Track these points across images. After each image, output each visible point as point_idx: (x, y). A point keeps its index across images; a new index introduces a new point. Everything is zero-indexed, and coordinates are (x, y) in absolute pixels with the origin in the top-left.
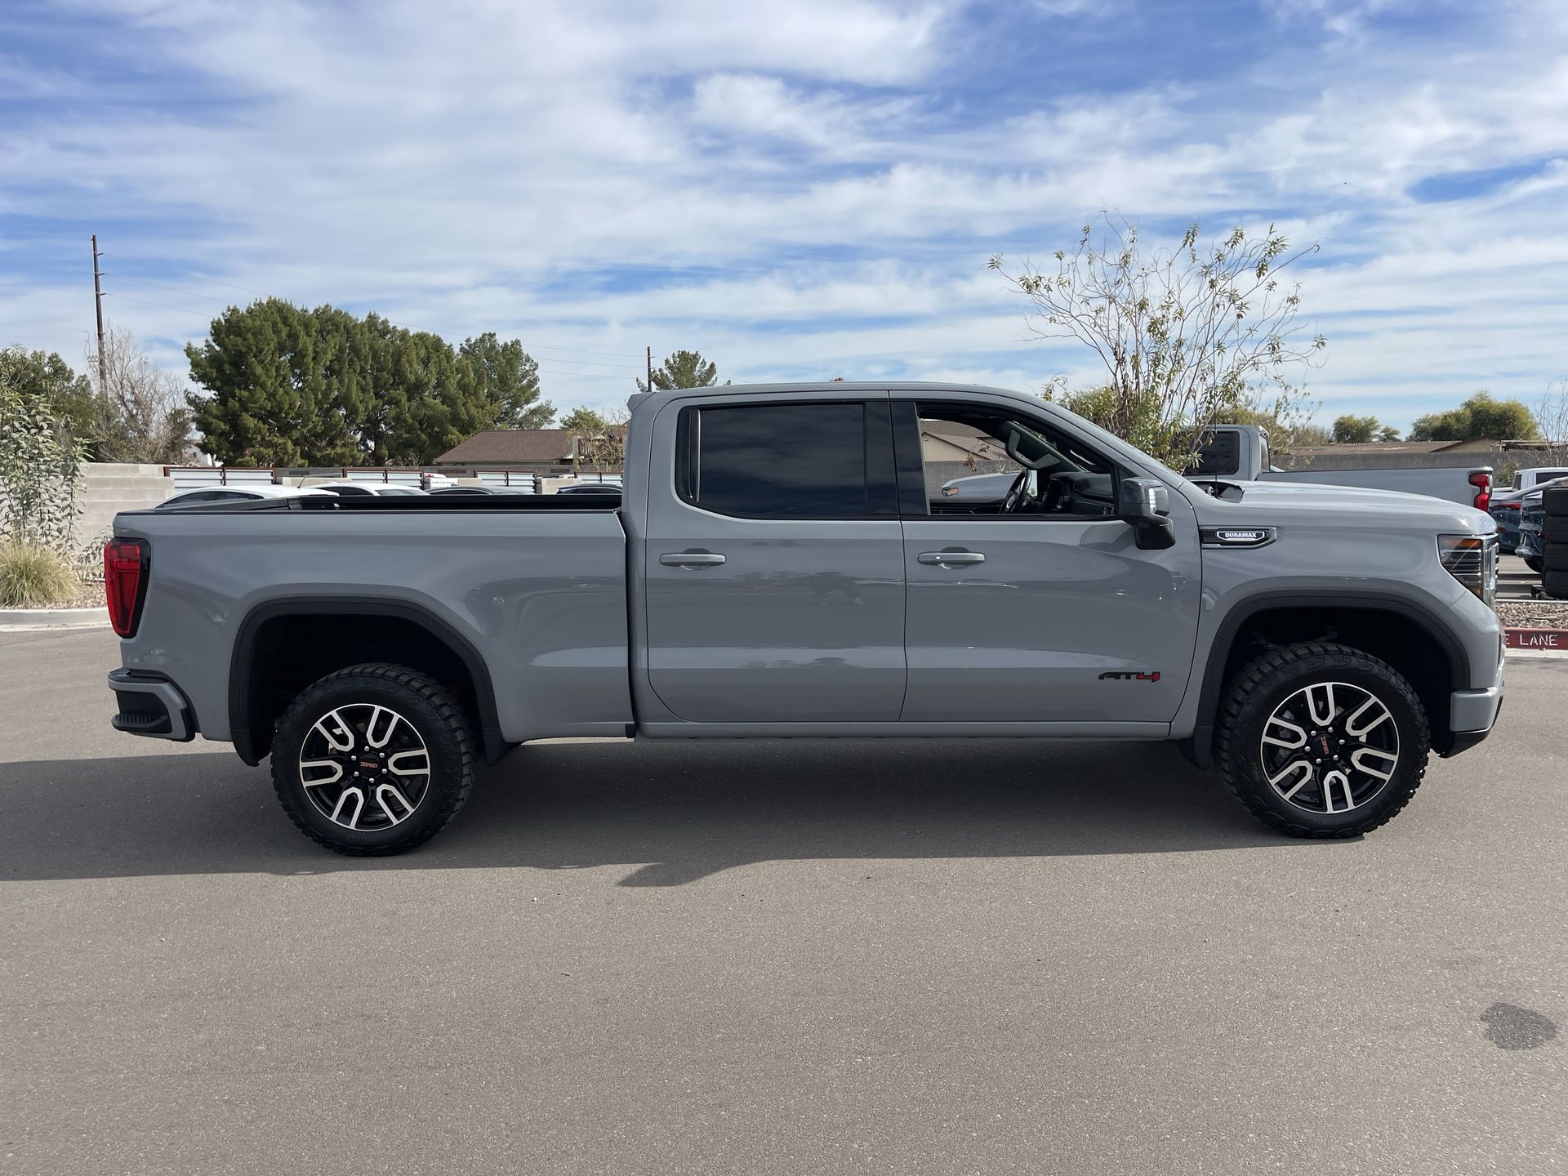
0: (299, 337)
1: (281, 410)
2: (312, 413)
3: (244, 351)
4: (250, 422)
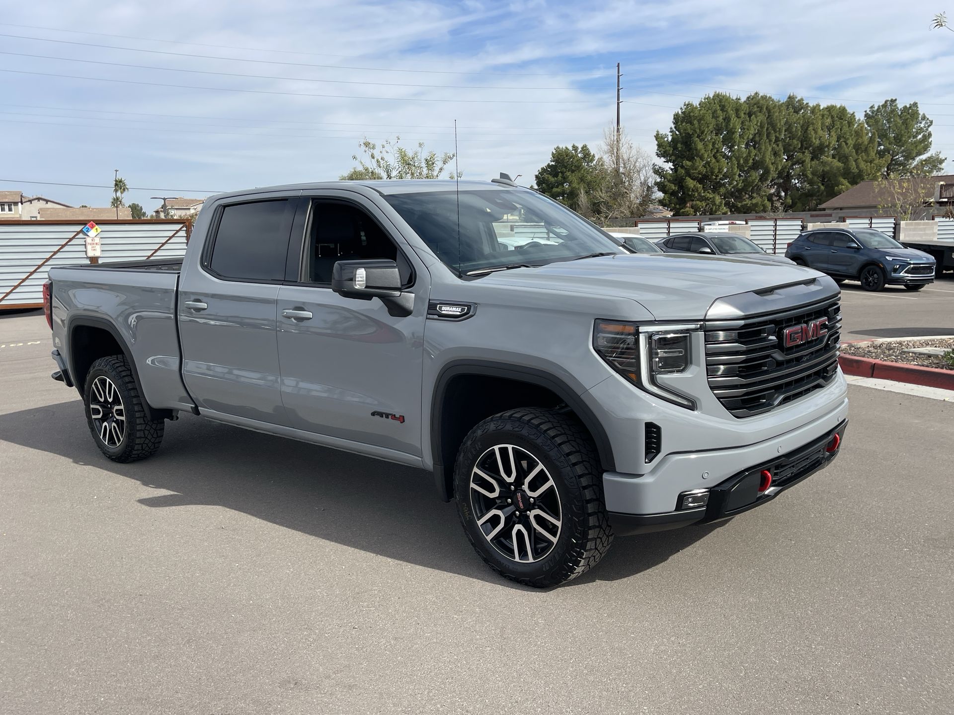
0: (730, 119)
1: (712, 173)
2: (735, 174)
3: (691, 133)
4: (691, 183)
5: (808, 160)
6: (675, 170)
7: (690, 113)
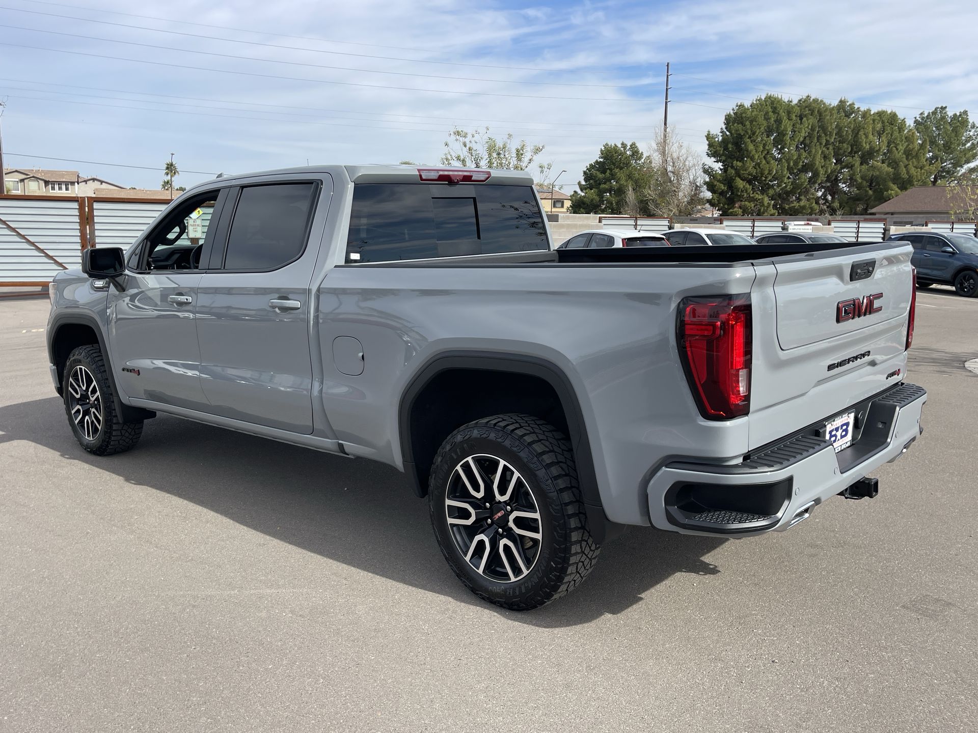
0: (782, 121)
1: (762, 174)
2: (785, 177)
3: (742, 134)
4: (740, 184)
5: (857, 164)
6: (725, 170)
7: (741, 114)
